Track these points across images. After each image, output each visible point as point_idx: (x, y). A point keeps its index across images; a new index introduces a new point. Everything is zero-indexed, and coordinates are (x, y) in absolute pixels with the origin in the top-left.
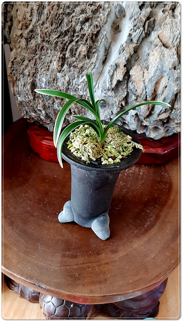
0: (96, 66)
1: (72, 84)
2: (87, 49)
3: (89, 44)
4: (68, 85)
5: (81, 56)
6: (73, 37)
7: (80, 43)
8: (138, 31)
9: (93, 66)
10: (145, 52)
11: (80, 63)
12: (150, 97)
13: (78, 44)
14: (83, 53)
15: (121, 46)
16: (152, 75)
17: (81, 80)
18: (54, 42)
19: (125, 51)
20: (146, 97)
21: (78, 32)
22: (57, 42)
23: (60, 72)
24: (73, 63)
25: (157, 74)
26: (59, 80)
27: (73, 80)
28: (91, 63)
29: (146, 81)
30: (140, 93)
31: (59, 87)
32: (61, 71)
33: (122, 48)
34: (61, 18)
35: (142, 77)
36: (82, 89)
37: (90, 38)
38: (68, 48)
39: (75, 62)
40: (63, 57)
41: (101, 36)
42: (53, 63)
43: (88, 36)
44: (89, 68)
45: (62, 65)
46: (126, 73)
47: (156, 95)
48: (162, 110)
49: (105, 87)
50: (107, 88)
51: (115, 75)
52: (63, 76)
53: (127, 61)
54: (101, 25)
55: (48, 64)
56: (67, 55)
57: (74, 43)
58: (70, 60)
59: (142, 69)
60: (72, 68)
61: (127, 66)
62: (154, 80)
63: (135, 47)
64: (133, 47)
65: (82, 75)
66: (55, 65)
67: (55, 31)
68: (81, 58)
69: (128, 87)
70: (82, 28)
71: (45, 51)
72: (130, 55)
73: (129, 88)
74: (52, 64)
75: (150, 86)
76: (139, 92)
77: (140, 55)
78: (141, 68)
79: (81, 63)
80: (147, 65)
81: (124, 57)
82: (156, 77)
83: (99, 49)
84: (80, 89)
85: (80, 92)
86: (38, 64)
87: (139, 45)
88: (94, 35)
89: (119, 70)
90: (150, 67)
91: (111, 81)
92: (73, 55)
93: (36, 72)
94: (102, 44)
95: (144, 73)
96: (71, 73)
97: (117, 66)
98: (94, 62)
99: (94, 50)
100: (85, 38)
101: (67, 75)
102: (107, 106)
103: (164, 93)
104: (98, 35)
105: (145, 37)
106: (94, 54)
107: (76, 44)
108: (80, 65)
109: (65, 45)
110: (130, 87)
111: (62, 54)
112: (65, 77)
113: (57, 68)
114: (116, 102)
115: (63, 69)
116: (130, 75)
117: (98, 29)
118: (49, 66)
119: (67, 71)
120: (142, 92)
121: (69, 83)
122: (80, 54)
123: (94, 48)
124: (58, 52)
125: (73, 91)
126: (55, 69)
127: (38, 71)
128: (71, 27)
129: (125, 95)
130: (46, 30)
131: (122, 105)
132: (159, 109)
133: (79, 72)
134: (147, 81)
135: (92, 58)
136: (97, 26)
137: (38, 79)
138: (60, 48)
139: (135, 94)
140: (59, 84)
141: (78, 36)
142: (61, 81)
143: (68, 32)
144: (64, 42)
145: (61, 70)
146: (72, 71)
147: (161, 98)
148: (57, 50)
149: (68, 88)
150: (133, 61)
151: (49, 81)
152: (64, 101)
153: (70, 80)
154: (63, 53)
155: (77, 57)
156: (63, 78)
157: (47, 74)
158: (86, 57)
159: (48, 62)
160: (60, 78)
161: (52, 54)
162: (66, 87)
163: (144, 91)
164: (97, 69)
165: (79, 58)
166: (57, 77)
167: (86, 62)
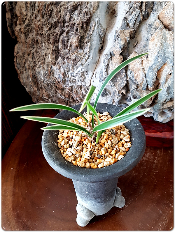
0: (91, 56)
1: (67, 76)
2: (77, 39)
3: (79, 33)
4: (64, 77)
5: (73, 47)
6: (64, 28)
7: (70, 33)
8: (134, 13)
9: (88, 57)
10: (144, 37)
12: (152, 86)
13: (69, 35)
14: (75, 44)
15: (115, 33)
16: (153, 63)
17: (76, 72)
18: (46, 34)
19: (119, 39)
20: (147, 87)
21: (68, 22)
22: (49, 35)
23: (55, 64)
24: (66, 55)
25: (158, 61)
26: (55, 73)
27: (68, 72)
28: (84, 53)
29: (145, 69)
30: (140, 83)
32: (56, 64)
33: (117, 34)
34: (50, 9)
35: (141, 65)
36: (79, 80)
37: (80, 27)
38: (60, 39)
39: (68, 53)
40: (56, 49)
41: (92, 24)
42: (48, 56)
43: (78, 26)
44: (83, 59)
45: (56, 58)
47: (159, 83)
48: (167, 99)
49: (102, 77)
50: (104, 78)
51: (110, 65)
52: (58, 69)
53: (122, 49)
54: (92, 12)
55: (43, 57)
56: (60, 47)
57: (64, 34)
58: (63, 52)
60: (66, 60)
61: (123, 54)
62: (155, 69)
63: (131, 32)
64: (129, 33)
65: (76, 66)
66: (50, 58)
67: (47, 24)
68: (74, 49)
69: (127, 76)
70: (71, 18)
71: (40, 44)
72: (125, 42)
73: (128, 77)
74: (47, 57)
75: (151, 75)
76: (139, 81)
77: (139, 40)
79: (74, 54)
81: (119, 44)
82: (158, 64)
83: (92, 38)
84: (77, 81)
85: (78, 83)
86: (35, 58)
87: (137, 30)
88: (85, 24)
89: (114, 59)
90: (150, 54)
91: (107, 71)
92: (65, 47)
93: (34, 65)
94: (95, 32)
95: (142, 60)
96: (65, 65)
97: (112, 55)
98: (88, 52)
99: (87, 39)
100: (75, 27)
101: (62, 67)
102: (109, 94)
103: (168, 82)
104: (89, 23)
105: (143, 19)
106: (86, 44)
107: (66, 35)
108: (73, 57)
109: (56, 36)
110: (129, 76)
111: (55, 46)
112: (60, 69)
113: (52, 61)
114: (115, 91)
115: (58, 62)
117: (88, 17)
118: (44, 59)
119: (61, 63)
120: (142, 81)
121: (64, 75)
122: (71, 46)
123: (86, 37)
124: (51, 44)
125: (70, 82)
126: (50, 62)
127: (36, 64)
128: (61, 17)
129: (125, 84)
130: (39, 23)
131: (122, 93)
132: (163, 98)
133: (73, 64)
134: (146, 69)
135: (86, 49)
136: (87, 13)
137: (37, 72)
138: (52, 40)
139: (135, 83)
140: (56, 76)
141: (68, 26)
142: (57, 73)
143: (59, 23)
144: (55, 34)
145: (56, 63)
146: (67, 63)
147: (165, 87)
148: (50, 42)
149: (65, 80)
150: (131, 48)
151: (46, 74)
152: (66, 91)
153: (65, 72)
154: (56, 45)
155: (69, 49)
156: (58, 71)
157: (44, 67)
158: (79, 48)
159: (44, 55)
160: (56, 70)
161: (46, 47)
162: (63, 79)
163: (144, 80)
164: (91, 59)
165: (71, 49)
166: (53, 70)
167: (79, 53)
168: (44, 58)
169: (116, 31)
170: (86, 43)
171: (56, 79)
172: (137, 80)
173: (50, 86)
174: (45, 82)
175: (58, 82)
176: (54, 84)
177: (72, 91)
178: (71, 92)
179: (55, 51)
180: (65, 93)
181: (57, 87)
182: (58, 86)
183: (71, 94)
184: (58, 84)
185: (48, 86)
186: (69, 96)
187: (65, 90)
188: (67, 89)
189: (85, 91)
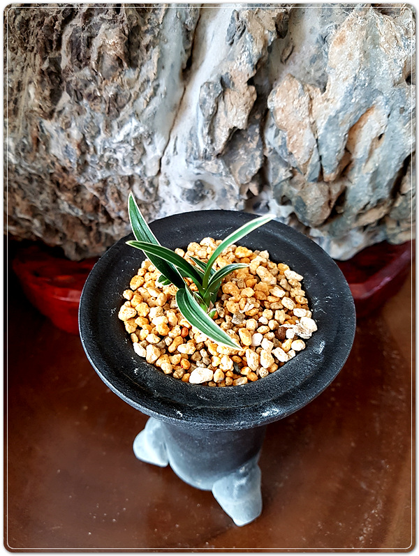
0: (162, 89)
1: (92, 149)
2: (120, 38)
3: (125, 19)
4: (83, 153)
5: (108, 62)
7: (96, 19)
9: (152, 90)
10: (311, 31)
11: (106, 84)
12: (333, 171)
13: (91, 24)
14: (112, 53)
15: (233, 18)
16: (339, 105)
17: (120, 137)
18: (17, 22)
19: (247, 36)
20: (321, 172)
22: (25, 23)
23: (50, 116)
24: (86, 86)
25: (353, 101)
26: (53, 142)
27: (93, 137)
28: (141, 80)
29: (319, 124)
30: (303, 162)
31: (58, 159)
32: (55, 115)
33: (238, 23)
35: (307, 114)
36: (128, 161)
38: (63, 36)
39: (90, 81)
40: (53, 69)
42: (26, 91)
44: (138, 96)
45: (55, 96)
46: (256, 103)
47: (350, 162)
48: (368, 203)
49: (195, 149)
50: (202, 153)
51: (221, 114)
52: (62, 129)
53: (255, 67)
56: (65, 62)
57: (77, 22)
58: (74, 78)
59: (306, 88)
60: (85, 101)
61: (256, 82)
62: (344, 123)
63: (280, 15)
64: (273, 18)
65: (118, 119)
68: (109, 67)
69: (264, 144)
72: (264, 47)
73: (268, 147)
74: (24, 94)
75: (333, 140)
76: (299, 157)
77: (297, 41)
78: (303, 86)
79: (109, 83)
80: (319, 74)
81: (247, 53)
82: (351, 110)
83: (165, 33)
84: (120, 162)
85: (123, 168)
89: (232, 97)
90: (331, 80)
91: (211, 132)
92: (81, 61)
95: (311, 99)
96: (85, 117)
97: (225, 84)
98: (152, 76)
99: (148, 38)
101: (73, 125)
102: (209, 195)
103: (375, 156)
106: (147, 50)
107: (85, 23)
108: (109, 92)
109: (51, 28)
110: (269, 144)
111: (48, 60)
112: (68, 130)
113: (40, 107)
114: (231, 187)
115: (59, 107)
116: (268, 110)
118: (16, 102)
119: (71, 113)
120: (307, 158)
121: (83, 147)
122: (100, 57)
123: (147, 32)
124: (35, 54)
125: (101, 167)
126: (36, 109)
129: (258, 167)
131: (249, 192)
132: (360, 201)
133: (108, 113)
134: (321, 124)
135: (145, 66)
138: (38, 41)
139: (287, 165)
140: (56, 151)
142: (58, 142)
144: (47, 20)
145: (53, 111)
146: (88, 111)
147: (366, 171)
148: (29, 47)
149: (86, 163)
150: (275, 64)
151: (25, 145)
152: (85, 194)
153: (84, 138)
154: (51, 55)
155: (94, 66)
156: (63, 135)
157: (15, 127)
158: (125, 65)
159: (12, 89)
160: (54, 133)
161: (18, 64)
162: (78, 161)
163: (313, 156)
164: (163, 96)
165: (101, 68)
166: (46, 133)
167: (125, 79)
168: (13, 98)
169: (235, 14)
170: (147, 48)
171: (55, 159)
172: (296, 156)
173: (37, 181)
174: (21, 172)
175: (64, 169)
176: (51, 174)
177: (105, 194)
178: (101, 195)
179: (50, 73)
180: (82, 199)
181: (58, 184)
182: (63, 181)
183: (103, 202)
184: (64, 174)
185: (30, 180)
186: (97, 206)
187: (84, 191)
188: (90, 187)
189: (144, 190)
